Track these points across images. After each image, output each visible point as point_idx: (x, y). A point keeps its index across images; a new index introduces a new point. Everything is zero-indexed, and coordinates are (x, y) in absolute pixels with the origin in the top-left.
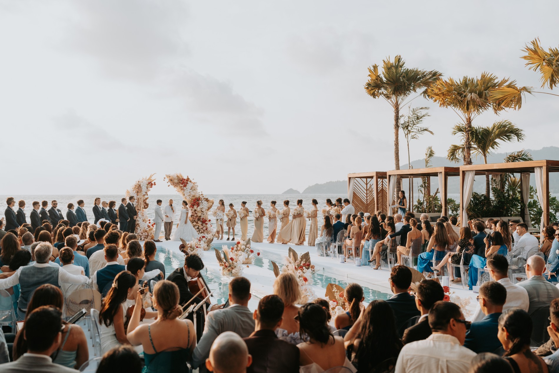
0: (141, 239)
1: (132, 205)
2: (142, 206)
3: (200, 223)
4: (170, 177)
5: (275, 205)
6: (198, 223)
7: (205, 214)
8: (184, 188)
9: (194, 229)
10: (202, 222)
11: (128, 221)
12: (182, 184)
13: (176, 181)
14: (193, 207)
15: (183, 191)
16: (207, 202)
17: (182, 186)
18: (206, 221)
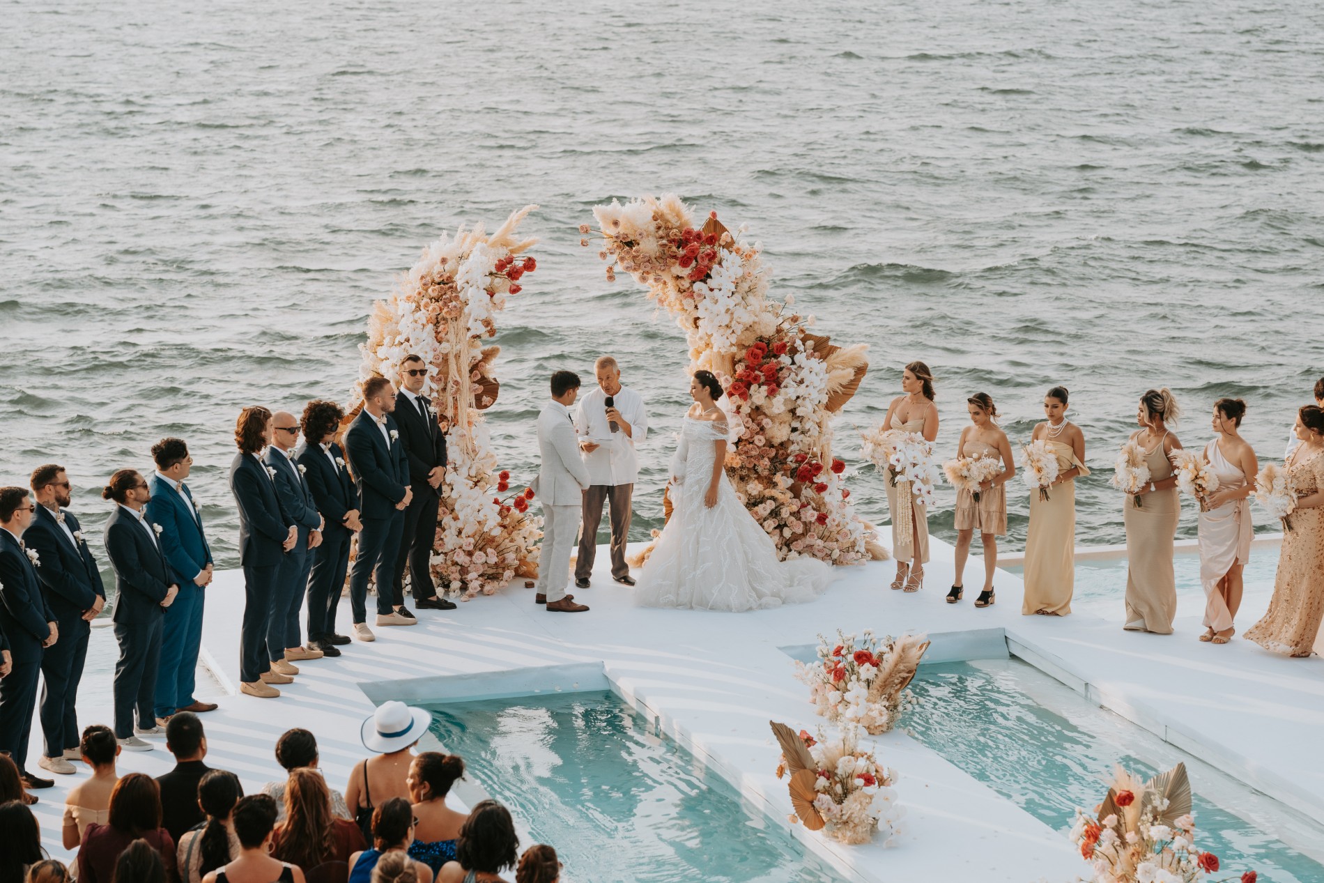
0: (464, 586)
1: (415, 404)
2: (467, 397)
3: (783, 481)
4: (616, 223)
5: (1238, 424)
6: (775, 485)
7: (814, 431)
8: (698, 286)
9: (747, 518)
10: (793, 473)
11: (400, 507)
12: (685, 262)
13: (649, 246)
14: (745, 396)
15: (688, 304)
16: (824, 358)
17: (686, 272)
18: (818, 468)
